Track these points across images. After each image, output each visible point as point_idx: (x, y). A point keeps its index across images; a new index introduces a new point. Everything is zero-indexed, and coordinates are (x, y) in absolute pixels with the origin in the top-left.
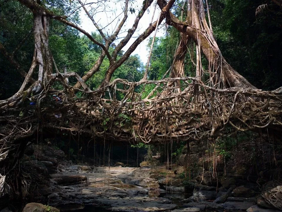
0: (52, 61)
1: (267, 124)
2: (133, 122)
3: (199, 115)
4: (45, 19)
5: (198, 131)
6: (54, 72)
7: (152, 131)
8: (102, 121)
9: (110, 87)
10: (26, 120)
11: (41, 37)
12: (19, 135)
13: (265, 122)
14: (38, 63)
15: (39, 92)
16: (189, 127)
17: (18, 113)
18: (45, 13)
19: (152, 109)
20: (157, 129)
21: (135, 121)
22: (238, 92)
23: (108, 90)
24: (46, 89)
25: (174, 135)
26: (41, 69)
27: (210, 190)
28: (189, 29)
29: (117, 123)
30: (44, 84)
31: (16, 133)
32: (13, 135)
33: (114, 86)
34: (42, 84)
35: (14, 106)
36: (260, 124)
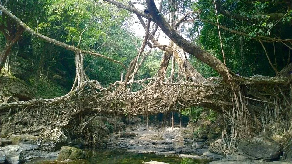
0: (84, 75)
1: (199, 102)
2: (126, 104)
3: (162, 99)
4: (81, 55)
5: (162, 108)
6: (85, 80)
7: (137, 109)
8: (110, 104)
9: (113, 86)
10: (76, 105)
11: (78, 64)
12: (73, 113)
13: (198, 101)
14: (78, 77)
15: (79, 91)
16: (157, 105)
17: (71, 102)
18: (80, 52)
19: (135, 97)
20: (139, 107)
21: (127, 104)
22: (181, 84)
23: (112, 88)
24: (82, 89)
25: (149, 110)
26: (79, 80)
27: (201, 142)
28: (167, 49)
29: (118, 105)
30: (80, 87)
31: (72, 112)
32: (70, 112)
33: (115, 85)
34: (79, 87)
35: (69, 99)
36: (195, 103)
